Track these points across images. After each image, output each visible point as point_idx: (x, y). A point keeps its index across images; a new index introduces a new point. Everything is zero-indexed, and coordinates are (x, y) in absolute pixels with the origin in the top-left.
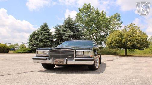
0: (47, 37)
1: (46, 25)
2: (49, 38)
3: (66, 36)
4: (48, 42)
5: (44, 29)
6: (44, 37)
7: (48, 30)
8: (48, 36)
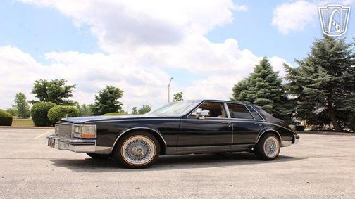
0: (266, 92)
1: (265, 65)
2: (272, 93)
3: (311, 87)
4: (268, 103)
5: (259, 74)
6: (259, 92)
7: (270, 76)
8: (271, 89)
